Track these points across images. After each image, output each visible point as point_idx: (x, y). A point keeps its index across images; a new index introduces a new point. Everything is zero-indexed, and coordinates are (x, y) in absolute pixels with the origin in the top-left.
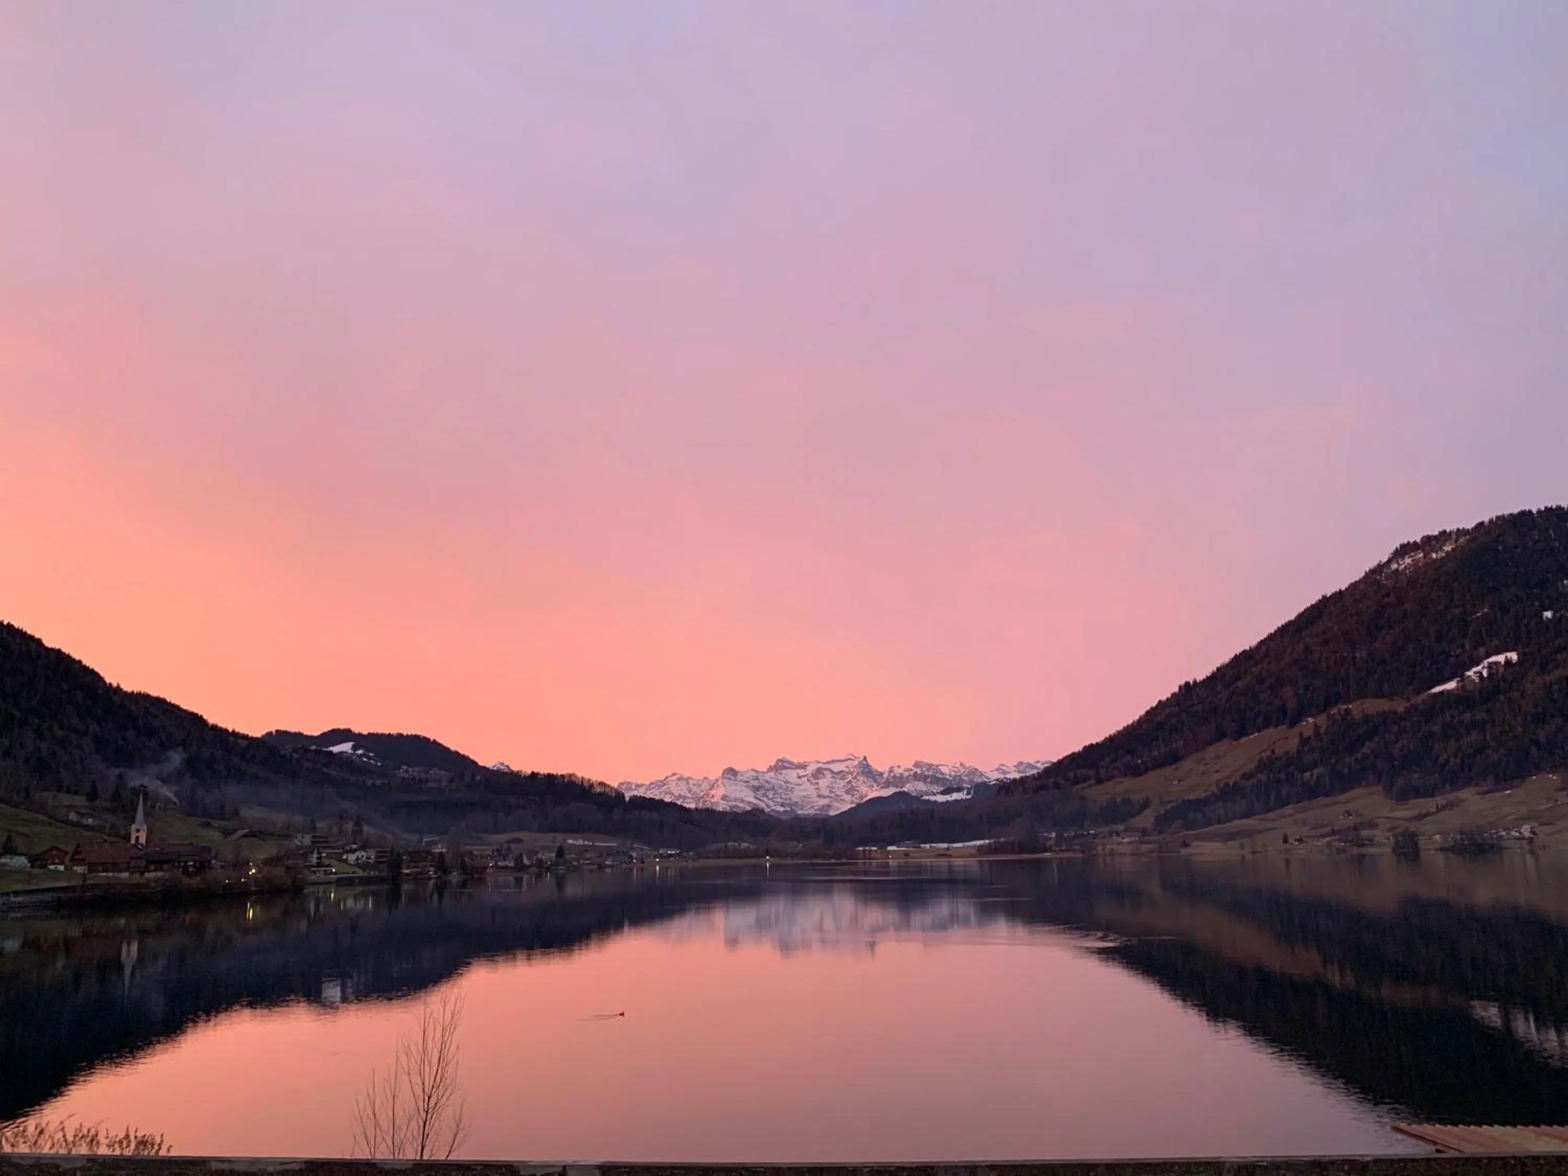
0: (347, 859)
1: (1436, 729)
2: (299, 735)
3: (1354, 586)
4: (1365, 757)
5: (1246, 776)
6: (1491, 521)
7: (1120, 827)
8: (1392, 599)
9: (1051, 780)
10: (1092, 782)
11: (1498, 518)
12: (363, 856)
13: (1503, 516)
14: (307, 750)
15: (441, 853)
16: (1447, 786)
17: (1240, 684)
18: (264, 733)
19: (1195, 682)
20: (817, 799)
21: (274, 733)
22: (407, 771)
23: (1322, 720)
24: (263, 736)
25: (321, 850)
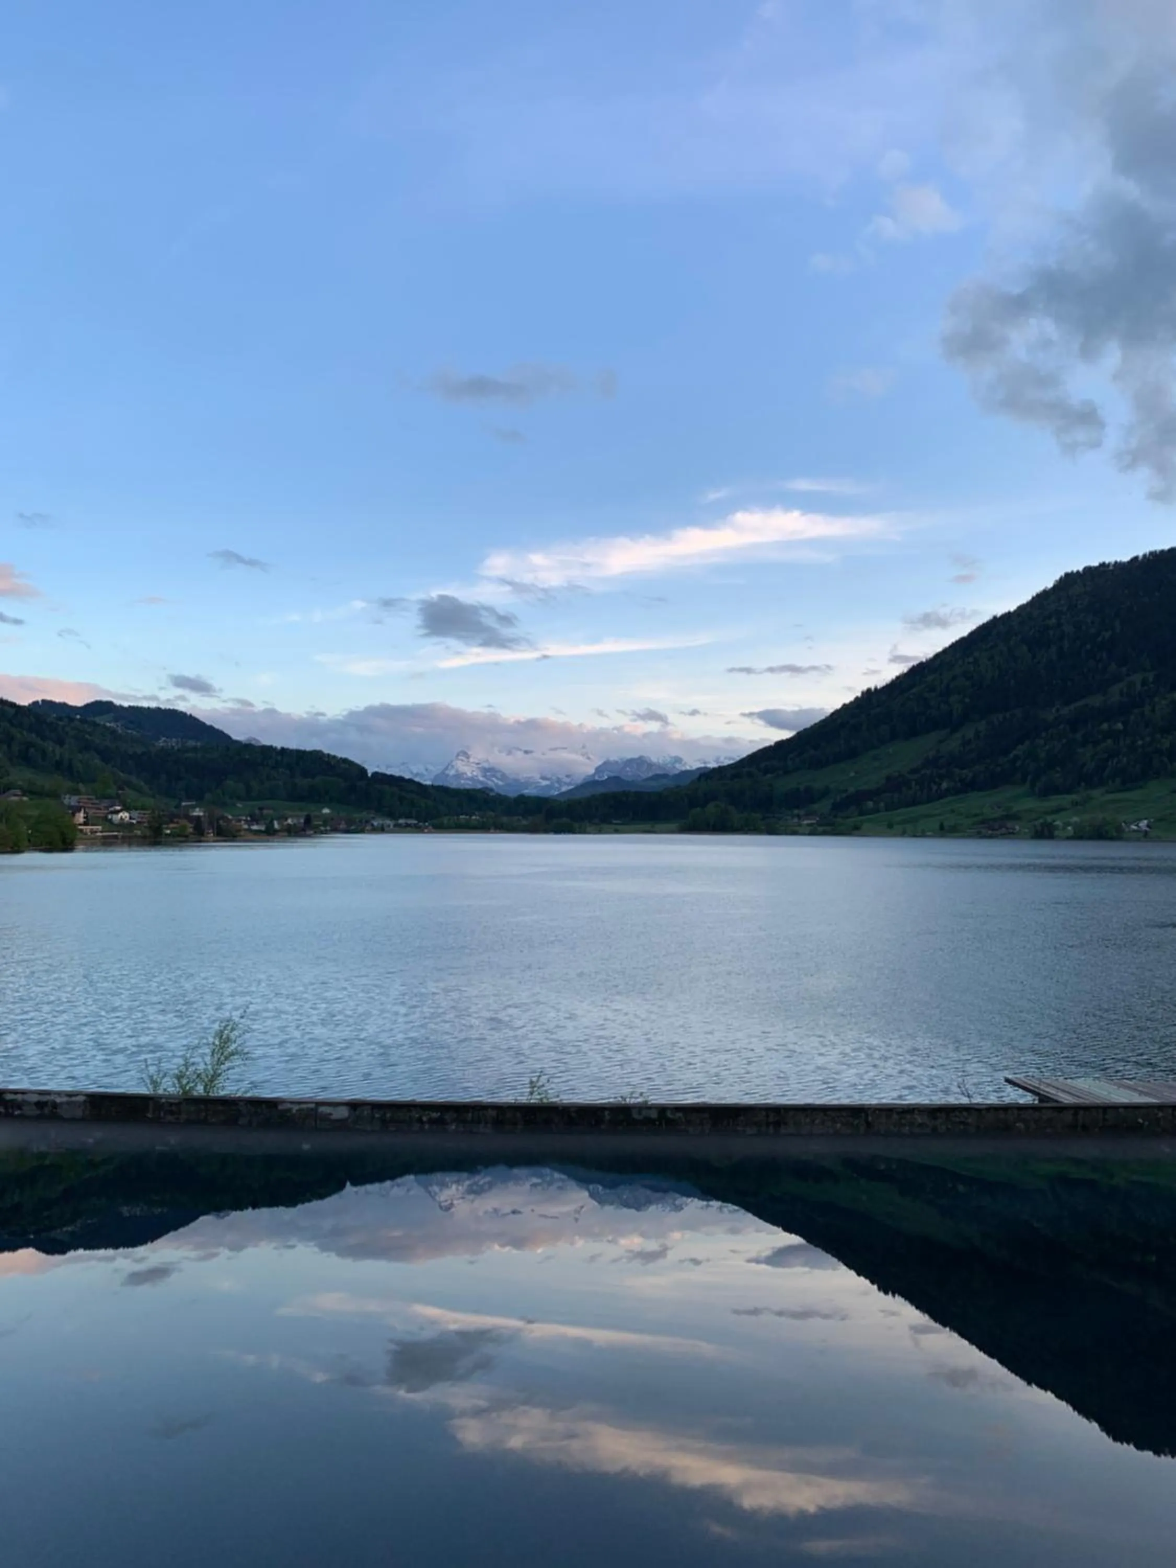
0: (111, 819)
1: (1079, 736)
2: (64, 705)
3: (1021, 608)
4: (1017, 758)
5: (914, 771)
6: (1145, 556)
7: (802, 812)
8: (1053, 621)
9: (746, 770)
10: (781, 772)
11: (1151, 553)
12: (126, 817)
13: (1156, 551)
14: (72, 720)
15: (199, 817)
16: (1083, 784)
17: (914, 690)
18: (31, 701)
19: (876, 689)
20: (540, 781)
21: (40, 703)
22: (165, 741)
23: (982, 726)
24: (30, 705)
25: (87, 810)
